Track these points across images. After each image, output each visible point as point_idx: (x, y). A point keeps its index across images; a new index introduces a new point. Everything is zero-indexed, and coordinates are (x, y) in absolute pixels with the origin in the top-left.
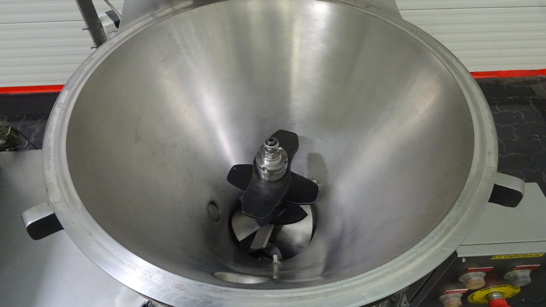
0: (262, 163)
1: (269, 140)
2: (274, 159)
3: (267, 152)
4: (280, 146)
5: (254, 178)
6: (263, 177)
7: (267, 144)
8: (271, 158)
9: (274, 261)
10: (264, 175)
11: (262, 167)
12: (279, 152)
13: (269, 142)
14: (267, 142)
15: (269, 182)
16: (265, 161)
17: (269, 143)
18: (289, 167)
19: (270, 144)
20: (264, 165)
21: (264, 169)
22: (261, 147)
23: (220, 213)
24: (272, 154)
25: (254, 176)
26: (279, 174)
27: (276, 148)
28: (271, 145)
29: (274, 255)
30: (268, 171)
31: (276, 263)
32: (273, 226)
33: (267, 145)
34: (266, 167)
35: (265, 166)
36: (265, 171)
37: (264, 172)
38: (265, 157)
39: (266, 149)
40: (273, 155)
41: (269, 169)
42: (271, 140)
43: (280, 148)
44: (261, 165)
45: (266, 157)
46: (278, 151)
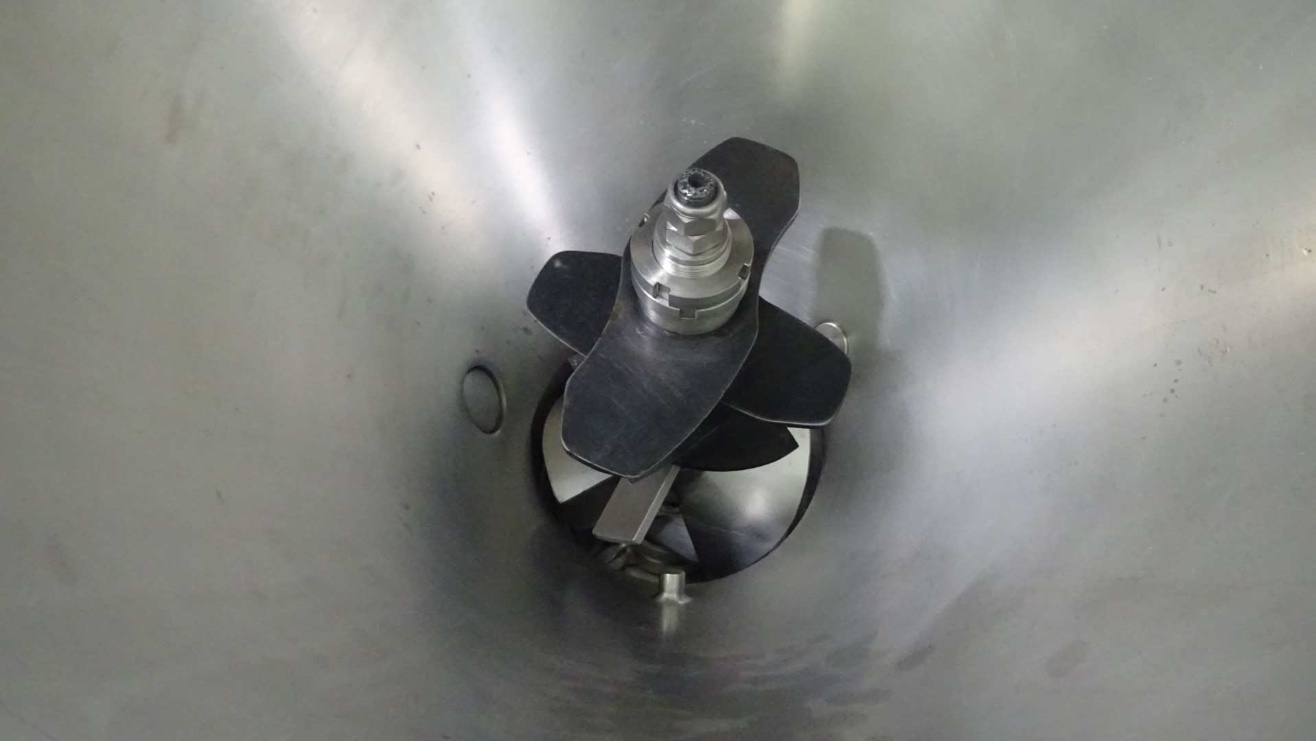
0: (654, 264)
1: (686, 180)
2: (700, 258)
3: (673, 228)
4: (730, 203)
5: (621, 316)
6: (652, 315)
7: (677, 195)
8: (690, 252)
9: (666, 595)
10: (655, 310)
11: (653, 280)
12: (724, 234)
13: (686, 191)
14: (680, 188)
15: (675, 336)
16: (663, 258)
17: (689, 193)
18: (754, 286)
19: (690, 198)
20: (661, 273)
21: (658, 289)
22: (654, 201)
23: (505, 403)
24: (696, 238)
25: (621, 306)
26: (715, 314)
27: (712, 217)
28: (693, 203)
29: (668, 575)
30: (673, 300)
31: (671, 603)
32: (674, 471)
33: (679, 199)
34: (664, 283)
35: (662, 278)
36: (662, 297)
37: (658, 300)
38: (665, 243)
39: (674, 216)
40: (697, 241)
41: (677, 292)
42: (695, 182)
43: (730, 214)
44: (649, 276)
45: (669, 245)
46: (719, 228)
